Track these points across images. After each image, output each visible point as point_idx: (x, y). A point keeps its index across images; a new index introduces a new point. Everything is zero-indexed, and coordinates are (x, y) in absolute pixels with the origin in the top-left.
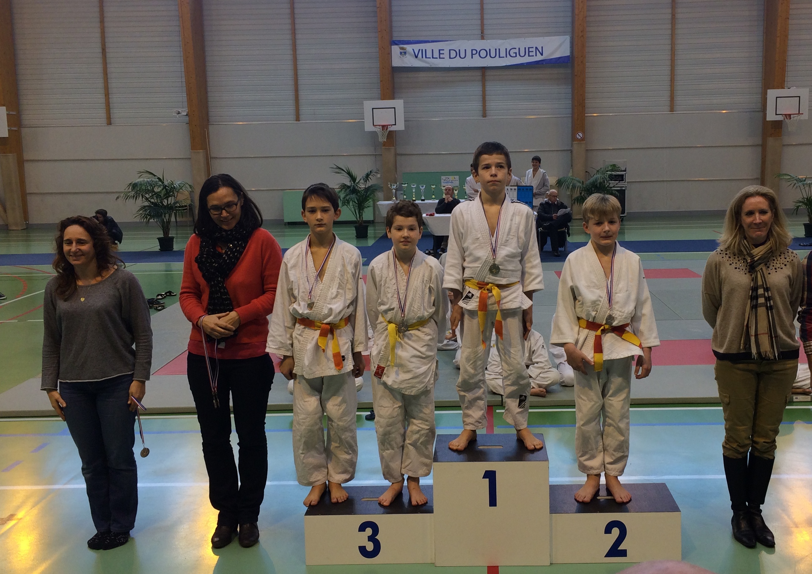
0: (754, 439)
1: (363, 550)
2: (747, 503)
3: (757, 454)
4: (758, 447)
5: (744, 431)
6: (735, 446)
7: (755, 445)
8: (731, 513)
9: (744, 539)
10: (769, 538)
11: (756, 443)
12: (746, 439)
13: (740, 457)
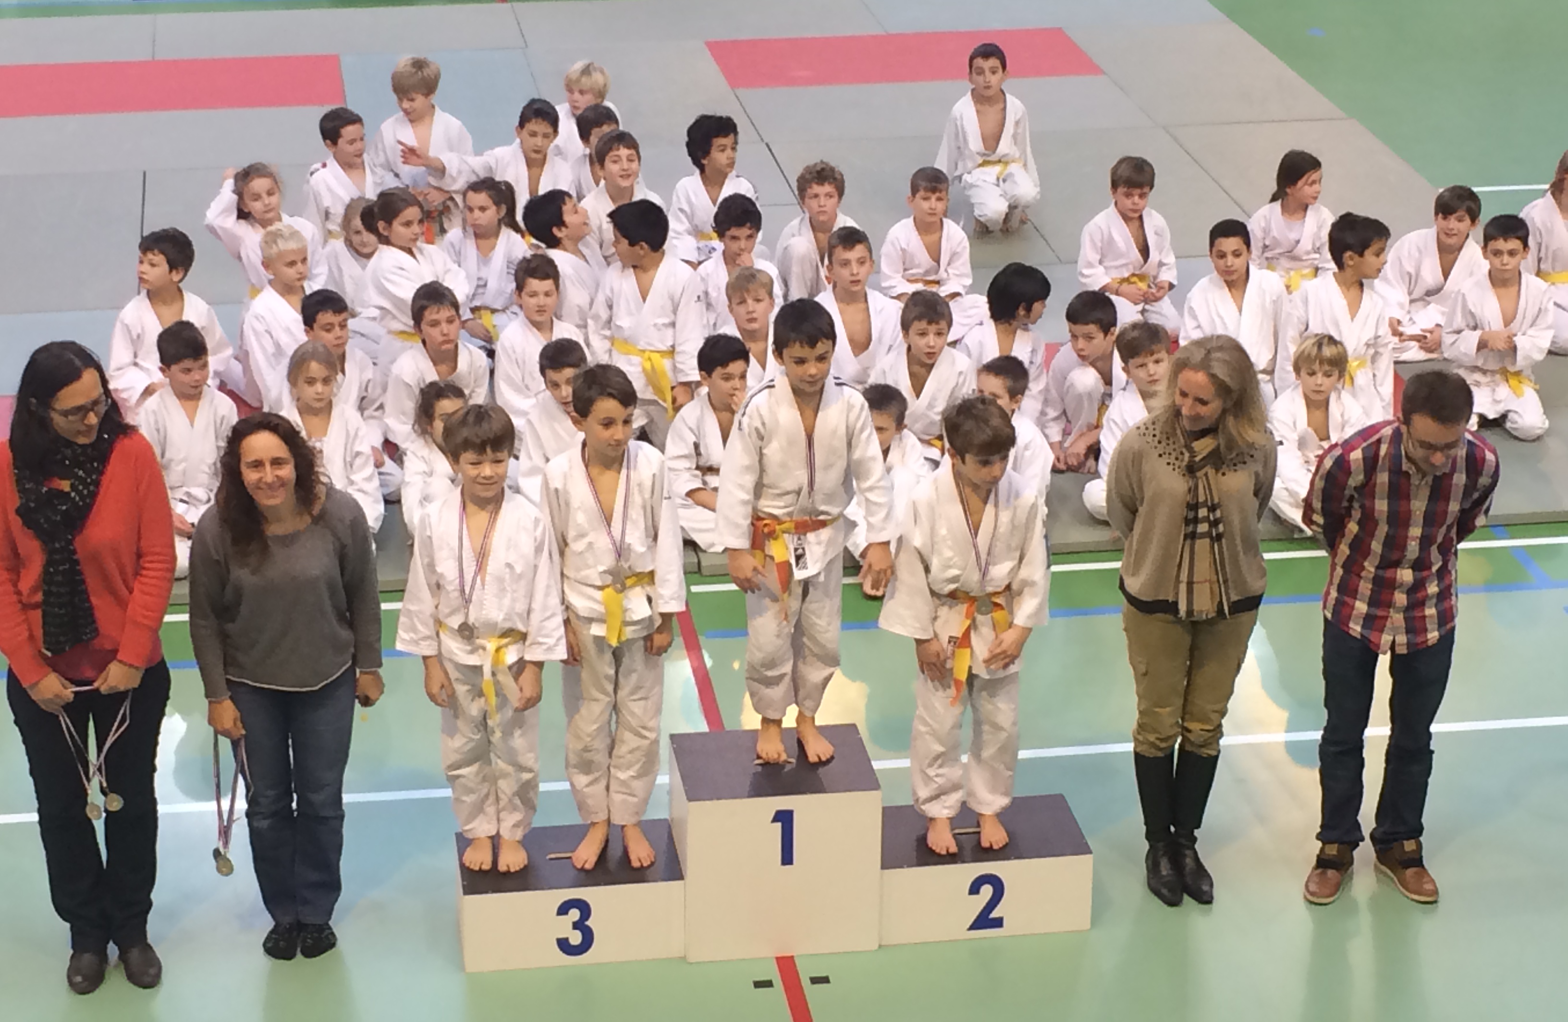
0: (1186, 724)
1: (564, 945)
2: (1172, 829)
3: (1188, 748)
4: (1191, 737)
5: (1168, 715)
6: (1152, 738)
7: (1188, 735)
8: (1146, 846)
9: (1164, 891)
10: (1205, 888)
11: (1189, 731)
12: (1171, 726)
13: (1160, 754)
